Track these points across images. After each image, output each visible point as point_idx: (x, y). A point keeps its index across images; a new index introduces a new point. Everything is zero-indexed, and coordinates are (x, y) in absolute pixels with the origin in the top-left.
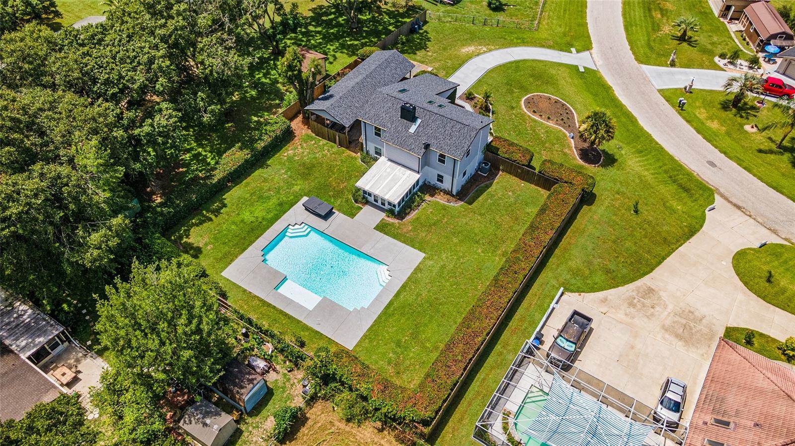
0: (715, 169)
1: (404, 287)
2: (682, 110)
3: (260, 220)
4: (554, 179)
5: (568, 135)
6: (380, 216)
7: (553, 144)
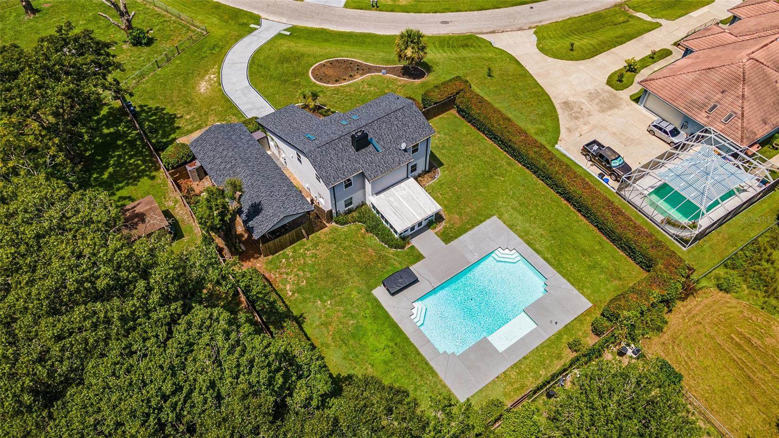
0: (450, 24)
1: (529, 244)
2: (378, 7)
3: (391, 344)
4: (448, 98)
5: (381, 74)
6: (430, 234)
7: (387, 87)
